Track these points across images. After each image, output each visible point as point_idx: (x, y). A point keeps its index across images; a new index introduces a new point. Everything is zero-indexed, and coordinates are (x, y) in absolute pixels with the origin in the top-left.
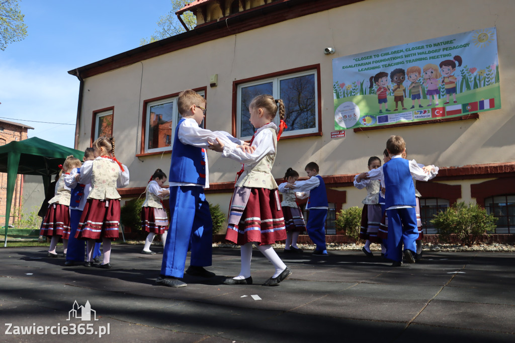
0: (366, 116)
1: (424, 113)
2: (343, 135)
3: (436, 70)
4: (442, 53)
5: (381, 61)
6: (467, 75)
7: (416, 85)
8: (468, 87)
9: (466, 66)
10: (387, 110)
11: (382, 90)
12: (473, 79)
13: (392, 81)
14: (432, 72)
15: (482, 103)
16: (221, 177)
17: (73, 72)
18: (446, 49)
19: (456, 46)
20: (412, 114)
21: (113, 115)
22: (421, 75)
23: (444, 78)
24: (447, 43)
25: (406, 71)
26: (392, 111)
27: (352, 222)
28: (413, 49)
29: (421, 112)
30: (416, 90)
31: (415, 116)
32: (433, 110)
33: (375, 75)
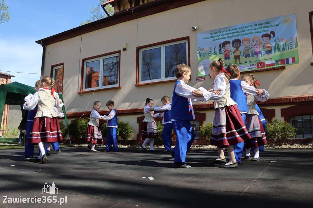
1: (253, 66)
2: (204, 80)
3: (260, 40)
4: (263, 29)
5: (226, 34)
6: (278, 42)
7: (247, 49)
8: (279, 50)
9: (278, 37)
11: (227, 52)
13: (233, 46)
14: (257, 41)
15: (287, 60)
16: (130, 105)
17: (39, 42)
18: (266, 27)
19: (271, 26)
20: (245, 67)
21: (63, 68)
22: (250, 43)
23: (264, 44)
24: (266, 23)
25: (241, 41)
27: (209, 132)
28: (246, 27)
29: (251, 65)
30: (248, 52)
31: (247, 67)
32: (258, 64)
33: (222, 43)
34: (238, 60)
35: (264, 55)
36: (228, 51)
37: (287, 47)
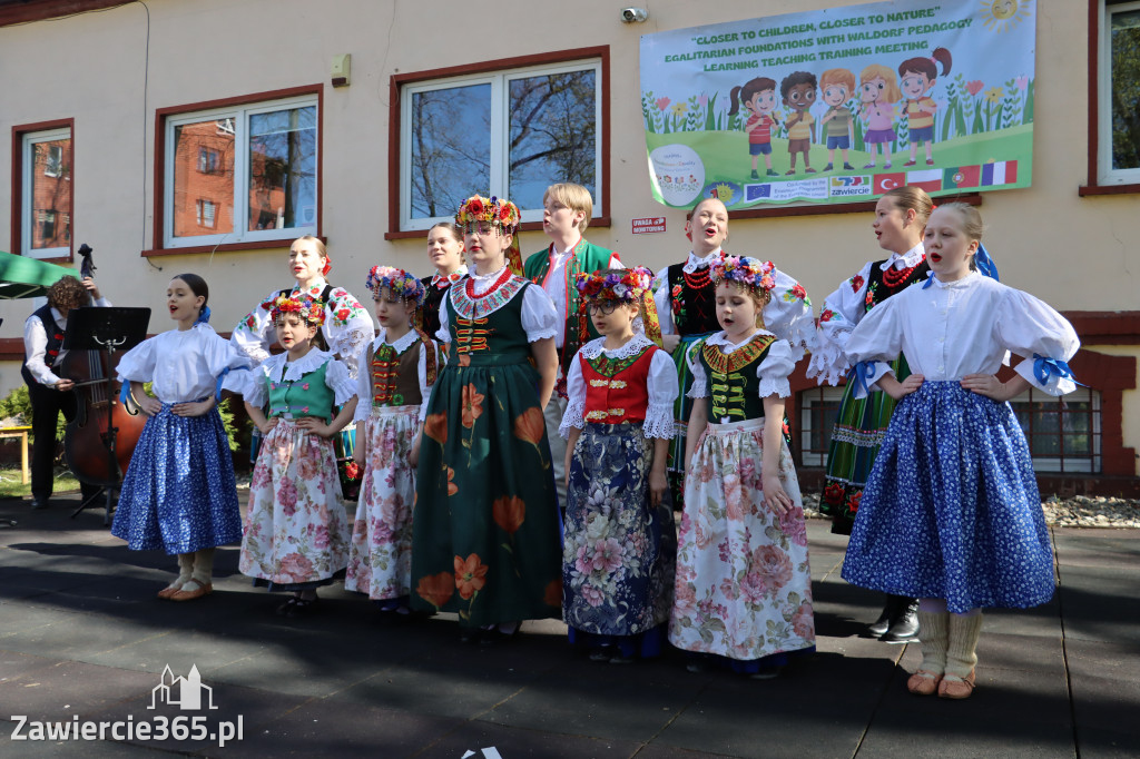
0: (720, 183)
1: (855, 184)
2: (662, 228)
3: (890, 81)
5: (761, 48)
6: (961, 97)
7: (840, 114)
8: (961, 129)
9: (960, 75)
10: (770, 172)
11: (760, 122)
12: (972, 108)
13: (785, 102)
14: (881, 87)
15: (989, 169)
18: (917, 30)
19: (939, 24)
20: (826, 185)
21: (72, 139)
22: (855, 92)
23: (908, 101)
24: (920, 14)
25: (818, 80)
26: (782, 175)
28: (838, 24)
29: (848, 181)
30: (840, 127)
31: (833, 188)
32: (877, 178)
33: (743, 86)
34: (800, 155)
35: (902, 145)
36: (765, 121)
37: (994, 119)
